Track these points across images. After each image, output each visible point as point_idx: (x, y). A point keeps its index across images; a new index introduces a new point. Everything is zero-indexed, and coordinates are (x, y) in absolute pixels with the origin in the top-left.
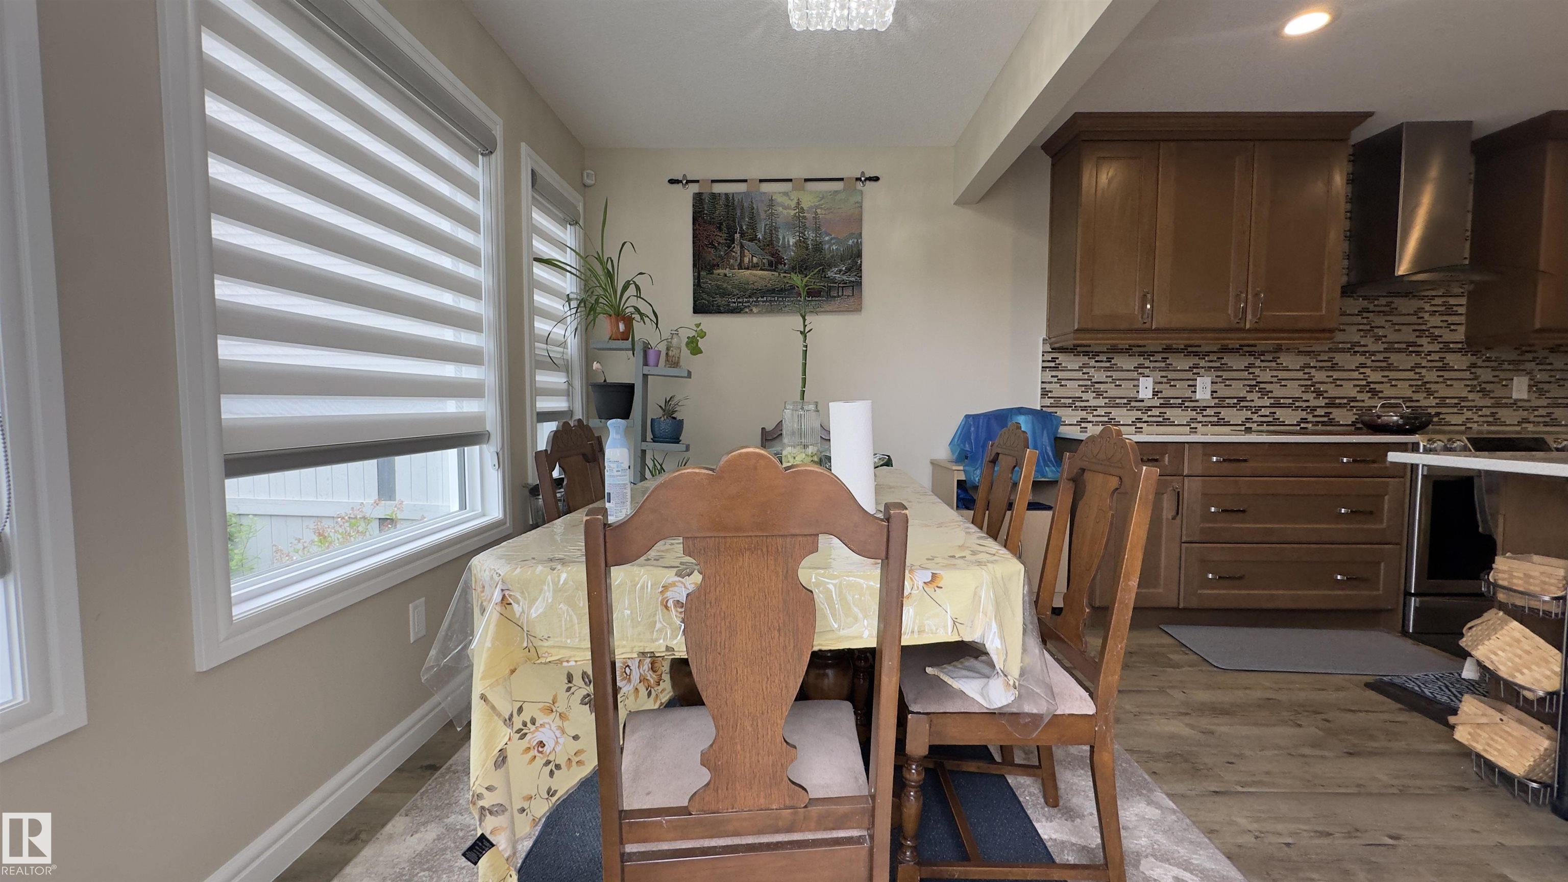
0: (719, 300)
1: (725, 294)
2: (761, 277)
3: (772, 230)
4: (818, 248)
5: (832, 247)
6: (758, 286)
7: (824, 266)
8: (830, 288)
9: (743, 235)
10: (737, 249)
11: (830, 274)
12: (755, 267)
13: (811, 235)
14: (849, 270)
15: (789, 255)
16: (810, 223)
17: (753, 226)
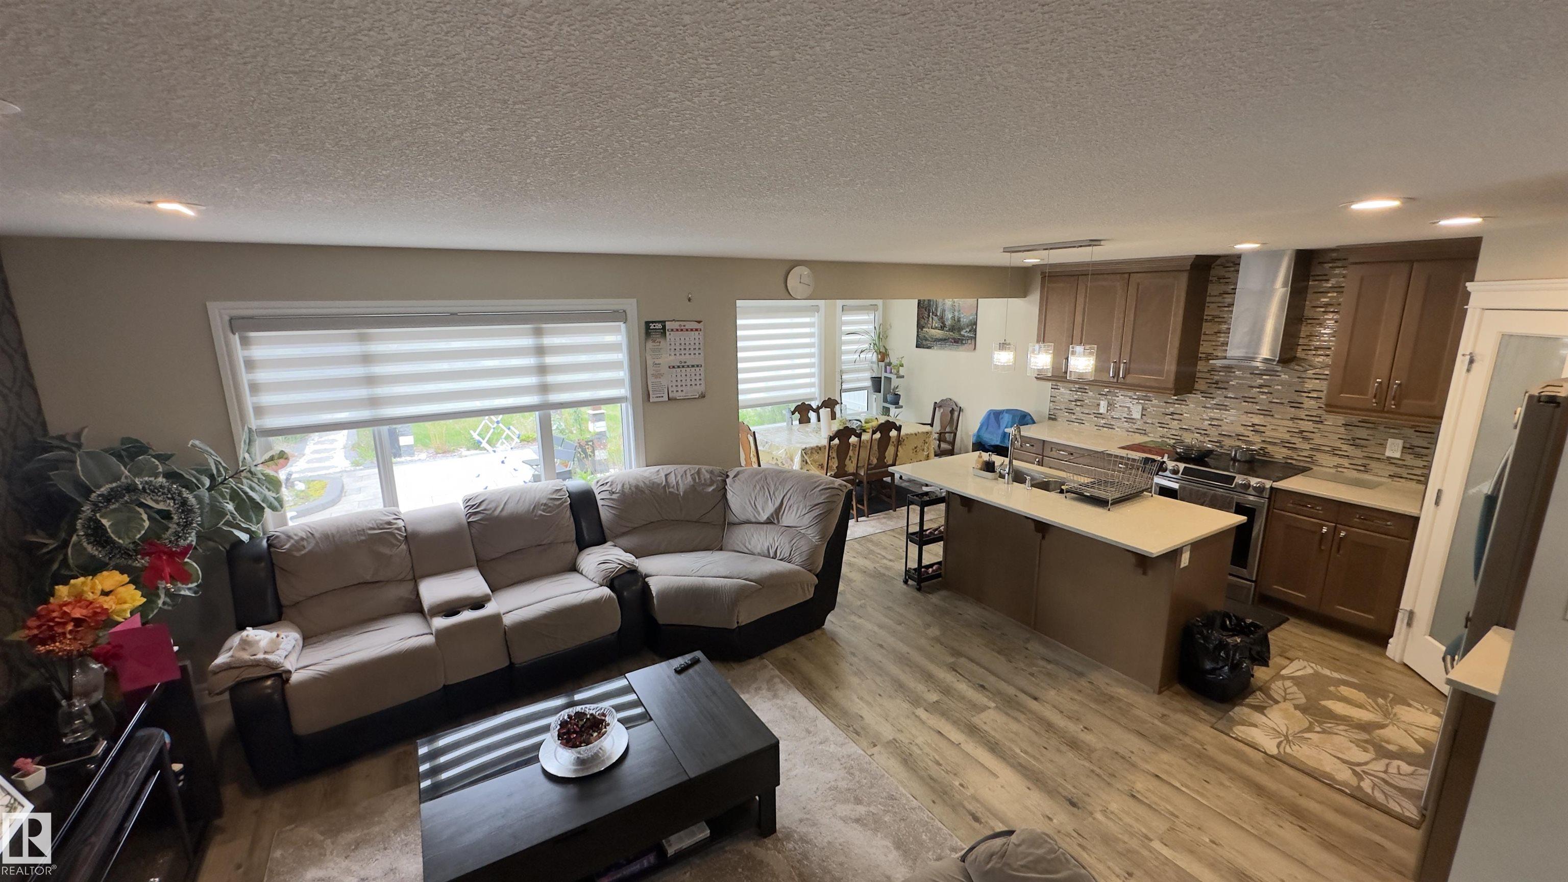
0: (924, 342)
1: (926, 340)
2: (938, 333)
3: (944, 311)
4: (959, 321)
5: (964, 321)
6: (937, 337)
7: (960, 329)
8: (963, 340)
9: (933, 313)
10: (931, 320)
11: (962, 333)
12: (936, 328)
13: (956, 314)
14: (970, 331)
15: (948, 323)
16: (957, 308)
17: (936, 310)
